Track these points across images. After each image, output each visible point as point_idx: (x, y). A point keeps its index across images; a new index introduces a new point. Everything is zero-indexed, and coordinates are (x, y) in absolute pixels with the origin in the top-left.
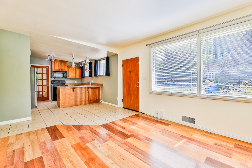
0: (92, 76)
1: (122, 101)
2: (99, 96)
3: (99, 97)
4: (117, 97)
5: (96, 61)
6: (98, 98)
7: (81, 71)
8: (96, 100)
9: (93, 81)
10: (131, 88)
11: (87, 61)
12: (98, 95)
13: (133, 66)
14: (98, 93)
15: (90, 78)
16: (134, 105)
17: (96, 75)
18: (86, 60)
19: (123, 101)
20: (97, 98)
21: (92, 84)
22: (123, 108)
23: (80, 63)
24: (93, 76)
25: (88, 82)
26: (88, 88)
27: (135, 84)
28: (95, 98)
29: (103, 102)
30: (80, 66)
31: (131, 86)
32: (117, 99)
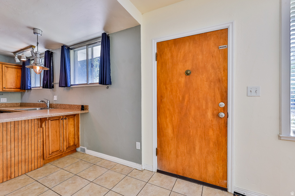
0: (52, 87)
1: (157, 154)
2: (76, 137)
3: (76, 139)
4: (138, 144)
5: (65, 50)
6: (72, 144)
7: (20, 74)
8: (67, 149)
9: (55, 98)
10: (191, 120)
11: (36, 48)
12: (72, 136)
13: (200, 57)
14: (72, 129)
15: (48, 91)
16: (206, 168)
17: (65, 83)
18: (35, 45)
19: (160, 153)
20: (69, 144)
21: (52, 106)
22: (158, 171)
23: (15, 53)
24: (57, 86)
25: (42, 101)
26: (42, 120)
27: (207, 108)
28: (65, 143)
29: (88, 152)
30: (18, 61)
31: (193, 113)
32: (138, 147)
